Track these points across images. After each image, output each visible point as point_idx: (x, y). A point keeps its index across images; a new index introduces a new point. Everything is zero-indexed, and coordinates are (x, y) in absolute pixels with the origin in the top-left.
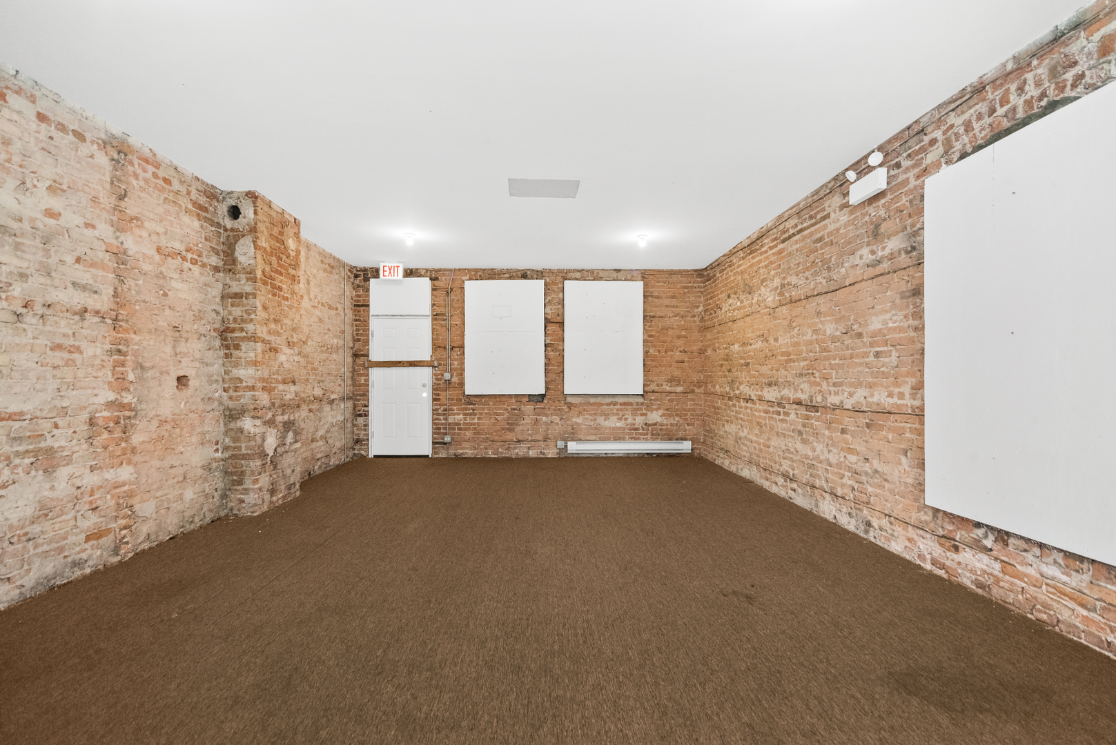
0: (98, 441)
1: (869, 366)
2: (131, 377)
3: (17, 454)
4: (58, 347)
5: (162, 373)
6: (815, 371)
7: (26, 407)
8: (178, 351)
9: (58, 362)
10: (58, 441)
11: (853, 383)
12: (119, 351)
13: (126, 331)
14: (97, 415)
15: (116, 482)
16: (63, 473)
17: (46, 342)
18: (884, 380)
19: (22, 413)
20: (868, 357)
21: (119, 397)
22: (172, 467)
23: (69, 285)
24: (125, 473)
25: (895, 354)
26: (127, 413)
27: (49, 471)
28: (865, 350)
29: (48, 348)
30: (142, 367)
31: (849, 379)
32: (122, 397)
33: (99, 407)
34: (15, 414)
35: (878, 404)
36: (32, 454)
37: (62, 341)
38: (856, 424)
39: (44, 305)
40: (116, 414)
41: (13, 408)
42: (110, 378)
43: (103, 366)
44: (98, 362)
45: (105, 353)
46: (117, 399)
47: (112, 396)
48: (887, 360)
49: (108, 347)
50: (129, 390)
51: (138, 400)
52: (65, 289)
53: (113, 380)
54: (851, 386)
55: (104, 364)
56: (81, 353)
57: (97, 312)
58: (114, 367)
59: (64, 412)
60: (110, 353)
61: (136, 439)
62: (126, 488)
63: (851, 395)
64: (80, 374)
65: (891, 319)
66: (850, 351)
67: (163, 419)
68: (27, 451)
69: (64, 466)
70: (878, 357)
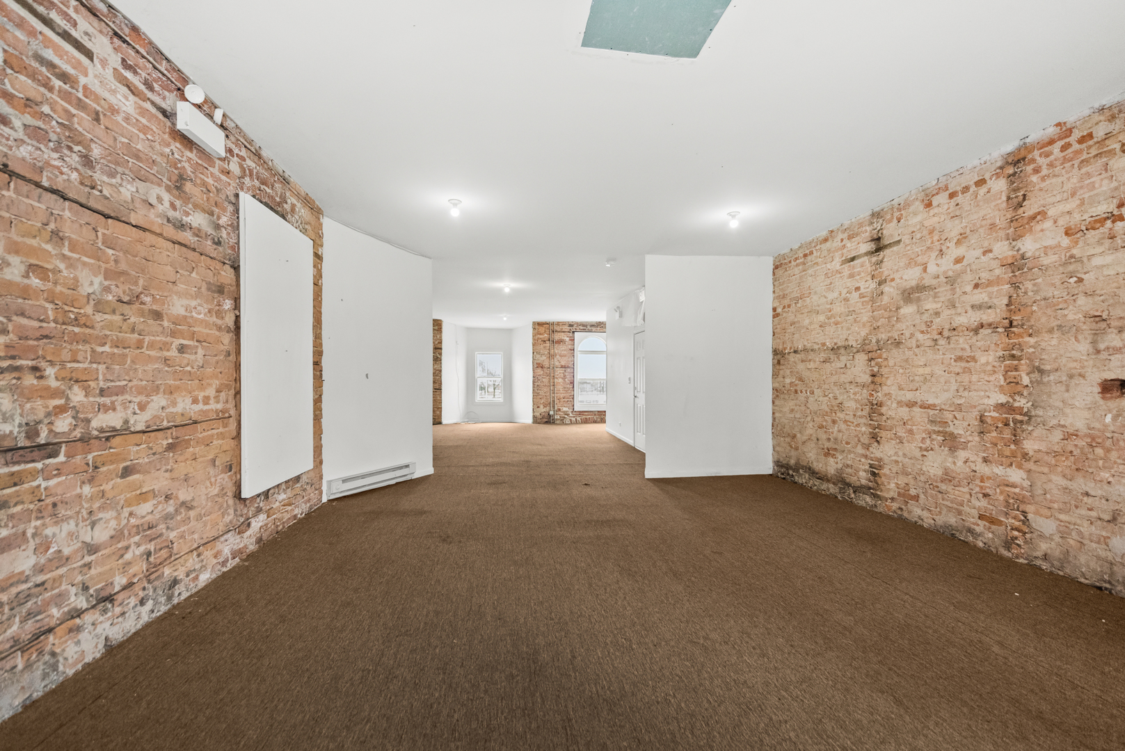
0: (988, 437)
1: (167, 362)
2: (1026, 380)
3: (935, 432)
4: (959, 359)
5: (1071, 377)
6: (43, 364)
7: (937, 402)
8: (1102, 346)
9: (957, 370)
10: (958, 428)
11: (145, 388)
12: (1013, 356)
13: (1020, 335)
14: (986, 414)
15: (1004, 480)
16: (962, 454)
17: (950, 356)
18: (189, 382)
19: (934, 405)
20: (168, 350)
21: (1011, 401)
22: (1087, 494)
23: (969, 309)
24: (1016, 475)
25: (201, 352)
26: (1019, 417)
27: (953, 449)
28: (164, 339)
29: (953, 360)
30: (1041, 371)
31: (135, 382)
32: (1014, 400)
33: (988, 408)
34: (931, 405)
35: (182, 415)
36: (942, 434)
37: (960, 354)
38: (151, 452)
39: (950, 330)
40: (1004, 416)
41: (931, 402)
42: (1002, 382)
43: (995, 372)
44: (989, 368)
45: (997, 360)
46: (1008, 402)
47: (1003, 399)
48: (192, 357)
49: (1001, 353)
50: (1022, 394)
51: (1032, 405)
52: (966, 313)
53: (1005, 384)
54: (140, 393)
55: (996, 369)
56: (976, 362)
57: (990, 325)
58: (1006, 372)
59: (959, 408)
60: (1002, 359)
61: (1030, 446)
62: (1017, 490)
63: (142, 407)
64: (974, 378)
65: (196, 308)
66: (136, 335)
67: (1071, 431)
68: (939, 431)
69: (962, 449)
70: (183, 353)
